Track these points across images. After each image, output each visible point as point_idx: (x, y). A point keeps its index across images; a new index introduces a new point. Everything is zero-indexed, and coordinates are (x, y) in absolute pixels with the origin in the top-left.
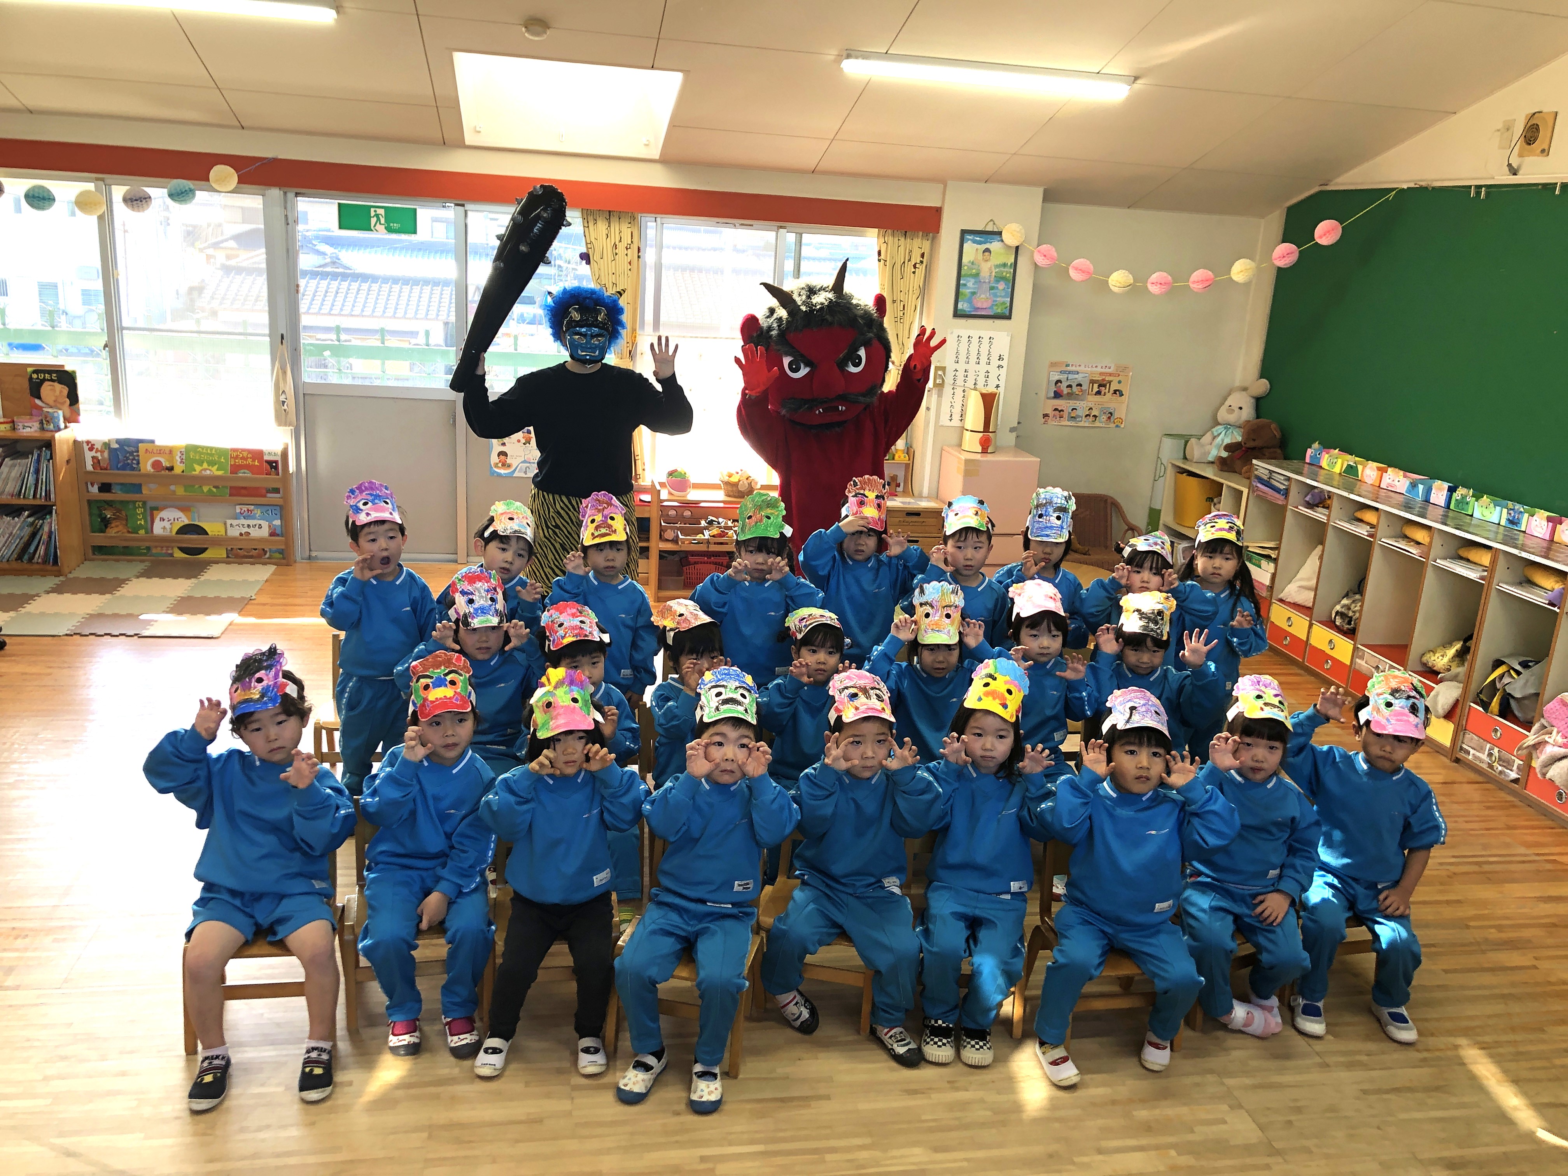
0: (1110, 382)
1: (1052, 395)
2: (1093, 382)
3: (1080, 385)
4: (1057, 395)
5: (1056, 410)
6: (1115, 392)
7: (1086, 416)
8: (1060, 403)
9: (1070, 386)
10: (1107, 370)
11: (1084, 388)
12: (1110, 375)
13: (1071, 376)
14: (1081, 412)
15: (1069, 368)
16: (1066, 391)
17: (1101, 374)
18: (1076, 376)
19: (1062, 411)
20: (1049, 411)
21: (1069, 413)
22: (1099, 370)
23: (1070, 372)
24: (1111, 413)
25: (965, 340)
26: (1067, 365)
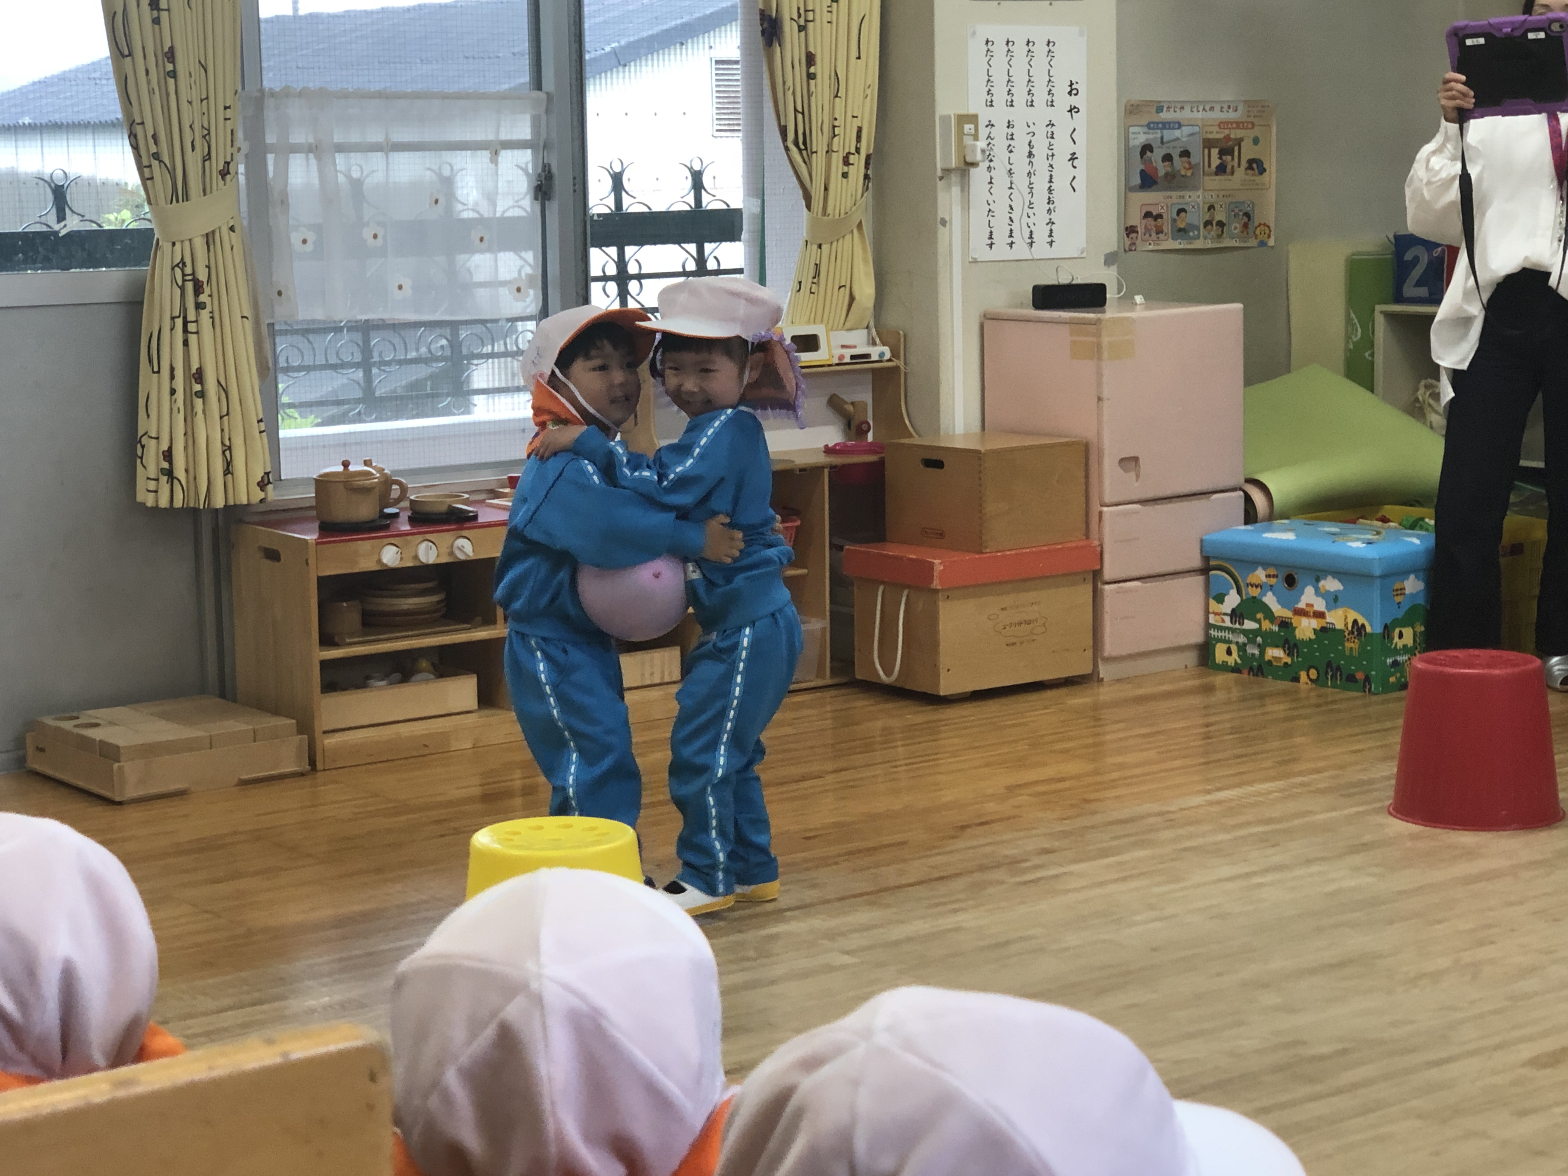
0: (1239, 142)
1: (1137, 180)
2: (1208, 144)
3: (1186, 154)
4: (1148, 181)
5: (1148, 215)
6: (1251, 162)
7: (1208, 223)
8: (1154, 199)
9: (1168, 158)
10: (1231, 116)
11: (1195, 158)
12: (1238, 125)
13: (1169, 135)
14: (1195, 217)
15: (1165, 116)
16: (1162, 169)
17: (1222, 124)
18: (1177, 133)
19: (1160, 216)
20: (1136, 219)
21: (1174, 221)
22: (1218, 115)
23: (1166, 125)
24: (1247, 215)
25: (999, 49)
26: (1160, 110)
